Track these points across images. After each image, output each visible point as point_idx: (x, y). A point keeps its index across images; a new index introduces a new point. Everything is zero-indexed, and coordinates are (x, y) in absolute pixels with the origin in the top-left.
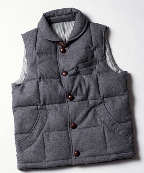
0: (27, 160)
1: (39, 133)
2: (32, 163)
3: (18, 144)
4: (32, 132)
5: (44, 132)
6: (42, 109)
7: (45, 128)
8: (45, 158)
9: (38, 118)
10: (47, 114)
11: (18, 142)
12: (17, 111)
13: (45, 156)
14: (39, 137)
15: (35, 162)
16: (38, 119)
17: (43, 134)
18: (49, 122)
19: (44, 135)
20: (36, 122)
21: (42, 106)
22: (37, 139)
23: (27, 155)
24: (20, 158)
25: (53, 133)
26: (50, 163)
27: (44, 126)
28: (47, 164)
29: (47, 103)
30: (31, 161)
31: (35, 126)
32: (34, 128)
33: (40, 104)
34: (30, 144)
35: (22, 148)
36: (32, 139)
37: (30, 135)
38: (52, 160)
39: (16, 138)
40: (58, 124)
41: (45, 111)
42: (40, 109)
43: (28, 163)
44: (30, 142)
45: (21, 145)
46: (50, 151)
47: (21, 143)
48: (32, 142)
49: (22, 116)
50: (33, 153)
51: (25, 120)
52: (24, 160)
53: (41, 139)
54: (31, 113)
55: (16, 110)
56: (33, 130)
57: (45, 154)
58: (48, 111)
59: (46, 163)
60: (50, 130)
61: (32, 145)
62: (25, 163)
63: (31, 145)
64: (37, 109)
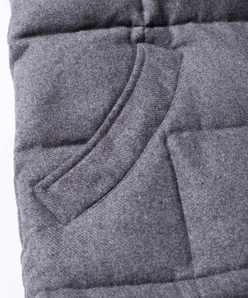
0: (82, 269)
1: (146, 137)
2: (115, 288)
3: (33, 194)
4: (106, 131)
5: (171, 132)
6: (152, 42)
7: (171, 113)
8: (190, 258)
9: (134, 72)
10: (177, 62)
11: (33, 184)
12: (29, 49)
13: (187, 246)
14: (145, 155)
15: (131, 283)
16: (137, 77)
17: (164, 140)
18: (190, 89)
19: (172, 141)
20: (128, 86)
21: (151, 25)
22: (133, 163)
23: (84, 243)
24: (44, 262)
25: (219, 132)
26: (222, 280)
27: (167, 107)
28: (207, 288)
29: (172, 17)
30: (110, 276)
31: (122, 107)
32: (119, 112)
33: (142, 16)
34: (99, 189)
35: (53, 216)
36: (111, 163)
37: (100, 144)
38: (232, 262)
39: (19, 168)
40: (237, 91)
41: (166, 47)
42: (142, 39)
43: (89, 286)
44: (97, 179)
45: (48, 202)
46: (215, 218)
47: (46, 188)
48: (109, 181)
49: (57, 62)
50: (118, 229)
51: (69, 81)
52: (64, 270)
53: (157, 160)
54: (101, 53)
55: (26, 47)
56: (112, 121)
57: (186, 234)
58: (180, 49)
59: (199, 282)
60: (198, 121)
61: (111, 195)
62: (70, 286)
63: (104, 195)
64: (128, 39)
